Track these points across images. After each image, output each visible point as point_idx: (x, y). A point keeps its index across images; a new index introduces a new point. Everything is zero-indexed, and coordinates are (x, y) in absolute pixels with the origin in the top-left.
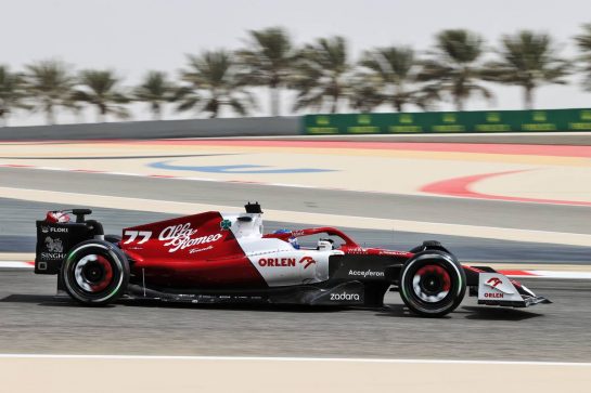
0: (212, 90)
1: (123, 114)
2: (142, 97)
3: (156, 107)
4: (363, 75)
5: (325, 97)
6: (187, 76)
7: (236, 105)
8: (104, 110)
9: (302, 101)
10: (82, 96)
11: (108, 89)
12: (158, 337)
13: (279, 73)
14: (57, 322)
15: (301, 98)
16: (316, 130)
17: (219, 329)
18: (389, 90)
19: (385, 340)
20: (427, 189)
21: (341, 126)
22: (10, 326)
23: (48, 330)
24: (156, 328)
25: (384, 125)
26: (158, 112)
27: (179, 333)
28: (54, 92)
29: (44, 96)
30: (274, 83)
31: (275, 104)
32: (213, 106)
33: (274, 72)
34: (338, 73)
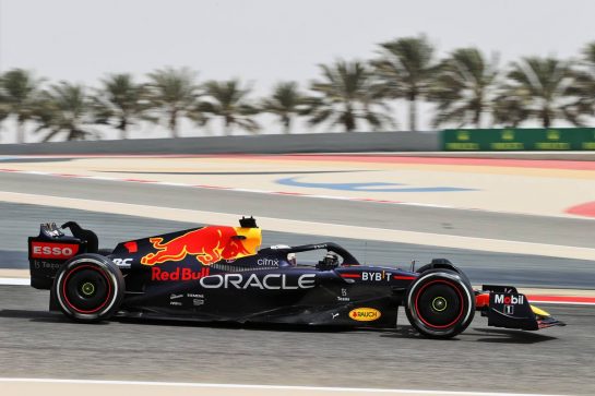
0: (346, 102)
1: (253, 127)
2: (269, 108)
3: (286, 121)
4: (509, 87)
5: (467, 112)
6: (317, 87)
7: (372, 119)
8: (230, 120)
9: (442, 115)
10: (207, 107)
11: (237, 100)
12: (276, 365)
13: (418, 84)
14: (170, 348)
15: (439, 112)
16: (454, 145)
17: (343, 358)
18: (537, 104)
19: (521, 373)
20: (571, 211)
21: (484, 142)
22: (122, 351)
23: (158, 355)
25: (530, 141)
26: (287, 125)
27: (301, 362)
28: (179, 104)
29: (168, 107)
30: (412, 95)
31: (413, 118)
32: (348, 120)
33: (412, 83)
34: (482, 84)
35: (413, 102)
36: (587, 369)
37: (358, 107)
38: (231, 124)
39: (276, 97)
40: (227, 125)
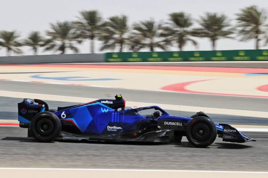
0: (62, 40)
1: (19, 52)
2: (27, 44)
3: (35, 49)
4: (134, 33)
5: (117, 44)
6: (49, 33)
7: (72, 48)
8: (9, 49)
9: (105, 46)
11: (12, 40)
12: (31, 159)
13: (94, 32)
15: (104, 45)
16: (112, 60)
17: (62, 155)
18: (147, 41)
19: (142, 161)
20: (164, 88)
21: (124, 58)
24: (31, 155)
25: (145, 58)
26: (36, 51)
27: (43, 157)
30: (92, 37)
31: (92, 47)
32: (62, 48)
33: (92, 32)
34: (122, 33)
35: (92, 41)
36: (171, 158)
37: (67, 42)
38: (10, 51)
39: (30, 38)
40: (8, 51)
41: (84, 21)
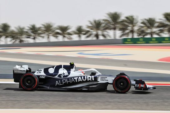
0: (96, 31)
1: (71, 38)
2: (76, 33)
3: (80, 36)
4: (141, 26)
5: (130, 33)
6: (89, 27)
8: (64, 37)
9: (123, 34)
10: (58, 33)
11: (66, 31)
13: (116, 26)
14: (51, 100)
15: (122, 33)
16: (127, 43)
17: (99, 102)
19: (148, 105)
20: (160, 60)
21: (134, 41)
22: (37, 101)
23: (48, 102)
25: (147, 41)
26: (80, 38)
27: (87, 103)
28: (50, 32)
29: (47, 33)
30: (115, 29)
31: (115, 35)
32: (97, 36)
33: (114, 26)
34: (134, 26)
35: (115, 31)
36: (166, 104)
37: (100, 32)
38: (65, 38)
39: (77, 30)
40: (63, 38)
41: (110, 19)
